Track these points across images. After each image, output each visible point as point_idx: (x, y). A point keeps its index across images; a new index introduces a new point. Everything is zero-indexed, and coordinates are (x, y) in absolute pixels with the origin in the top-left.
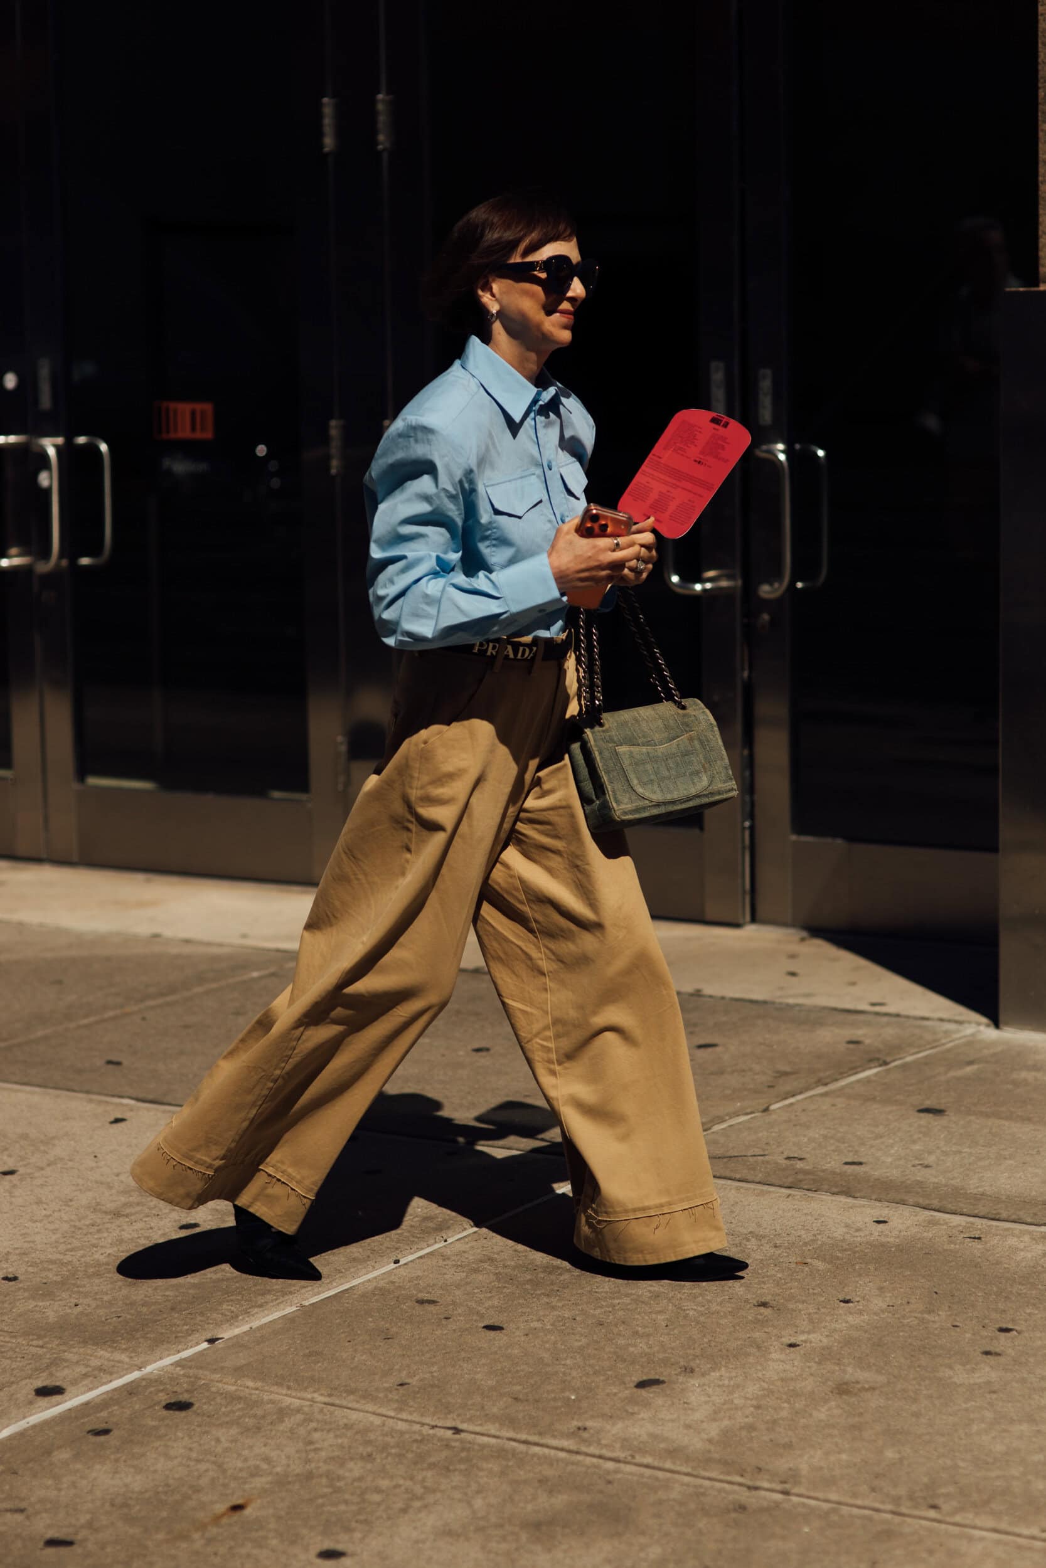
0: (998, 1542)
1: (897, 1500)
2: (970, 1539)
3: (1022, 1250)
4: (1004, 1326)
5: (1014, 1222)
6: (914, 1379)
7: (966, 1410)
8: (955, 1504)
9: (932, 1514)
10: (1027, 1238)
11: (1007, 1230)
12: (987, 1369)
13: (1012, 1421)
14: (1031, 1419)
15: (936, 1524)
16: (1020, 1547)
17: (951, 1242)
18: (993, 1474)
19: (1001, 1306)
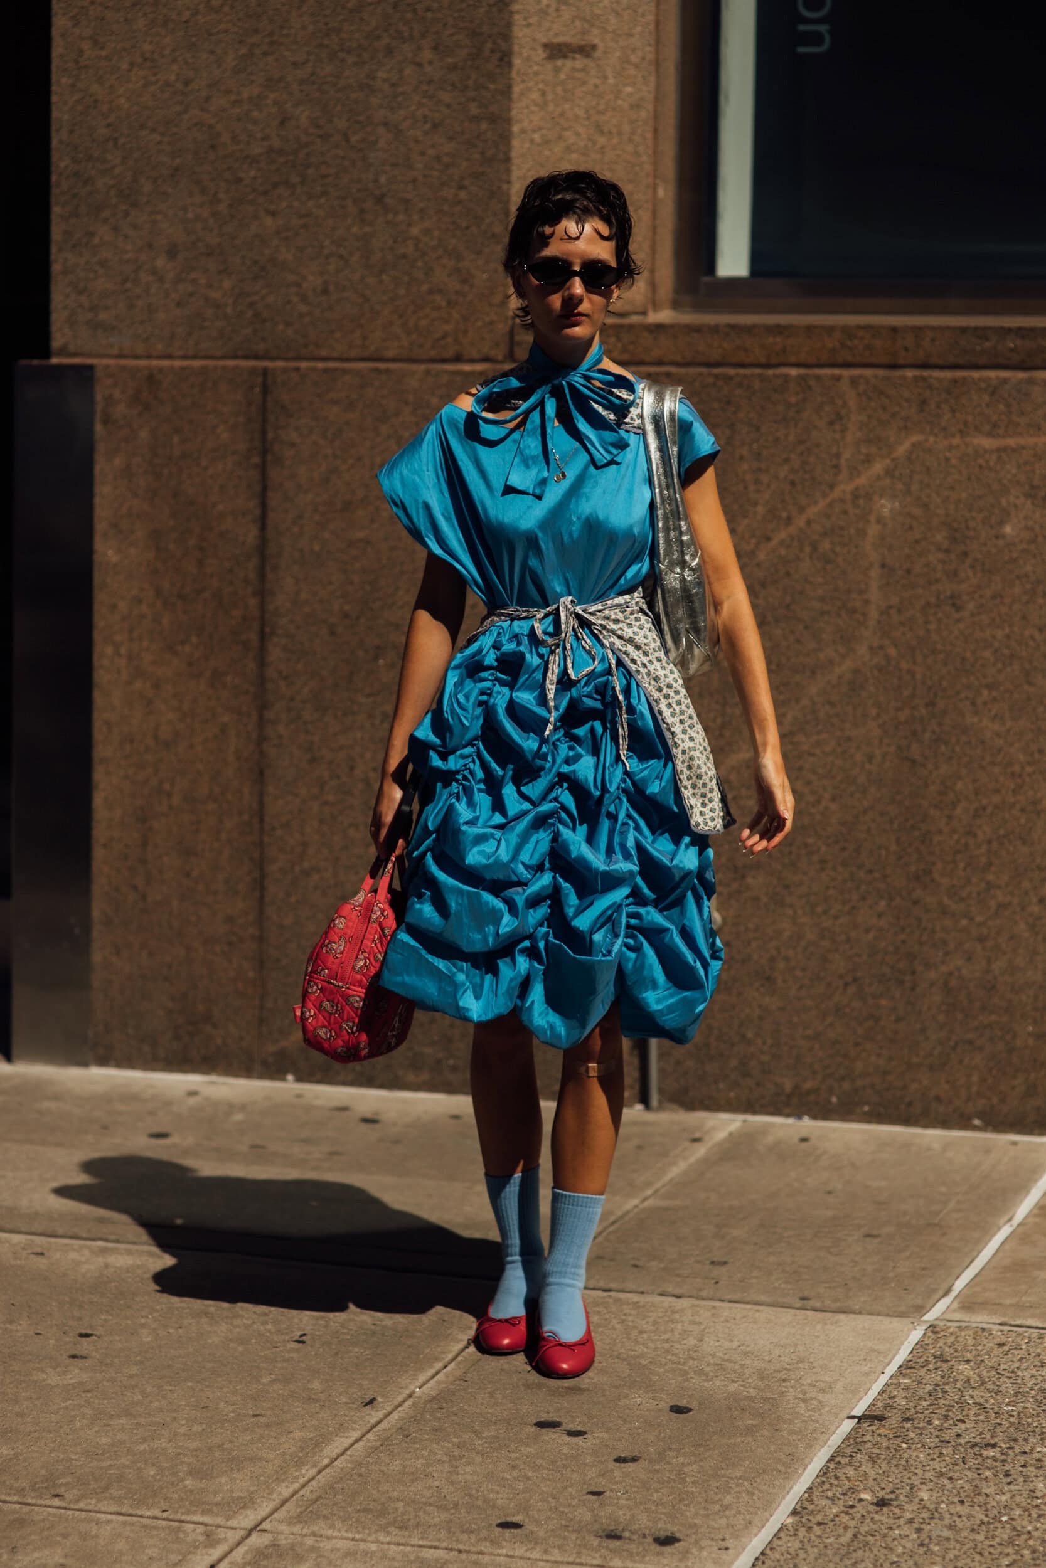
0: (124, 1523)
1: (21, 1491)
2: (98, 1522)
3: (85, 1263)
4: (83, 1332)
5: (71, 1237)
6: (11, 1383)
7: (67, 1408)
8: (75, 1491)
9: (57, 1502)
10: (86, 1252)
11: (66, 1245)
12: (77, 1371)
13: (111, 1417)
14: (127, 1414)
15: (63, 1511)
16: (145, 1527)
17: (16, 1259)
18: (105, 1464)
19: (76, 1314)
